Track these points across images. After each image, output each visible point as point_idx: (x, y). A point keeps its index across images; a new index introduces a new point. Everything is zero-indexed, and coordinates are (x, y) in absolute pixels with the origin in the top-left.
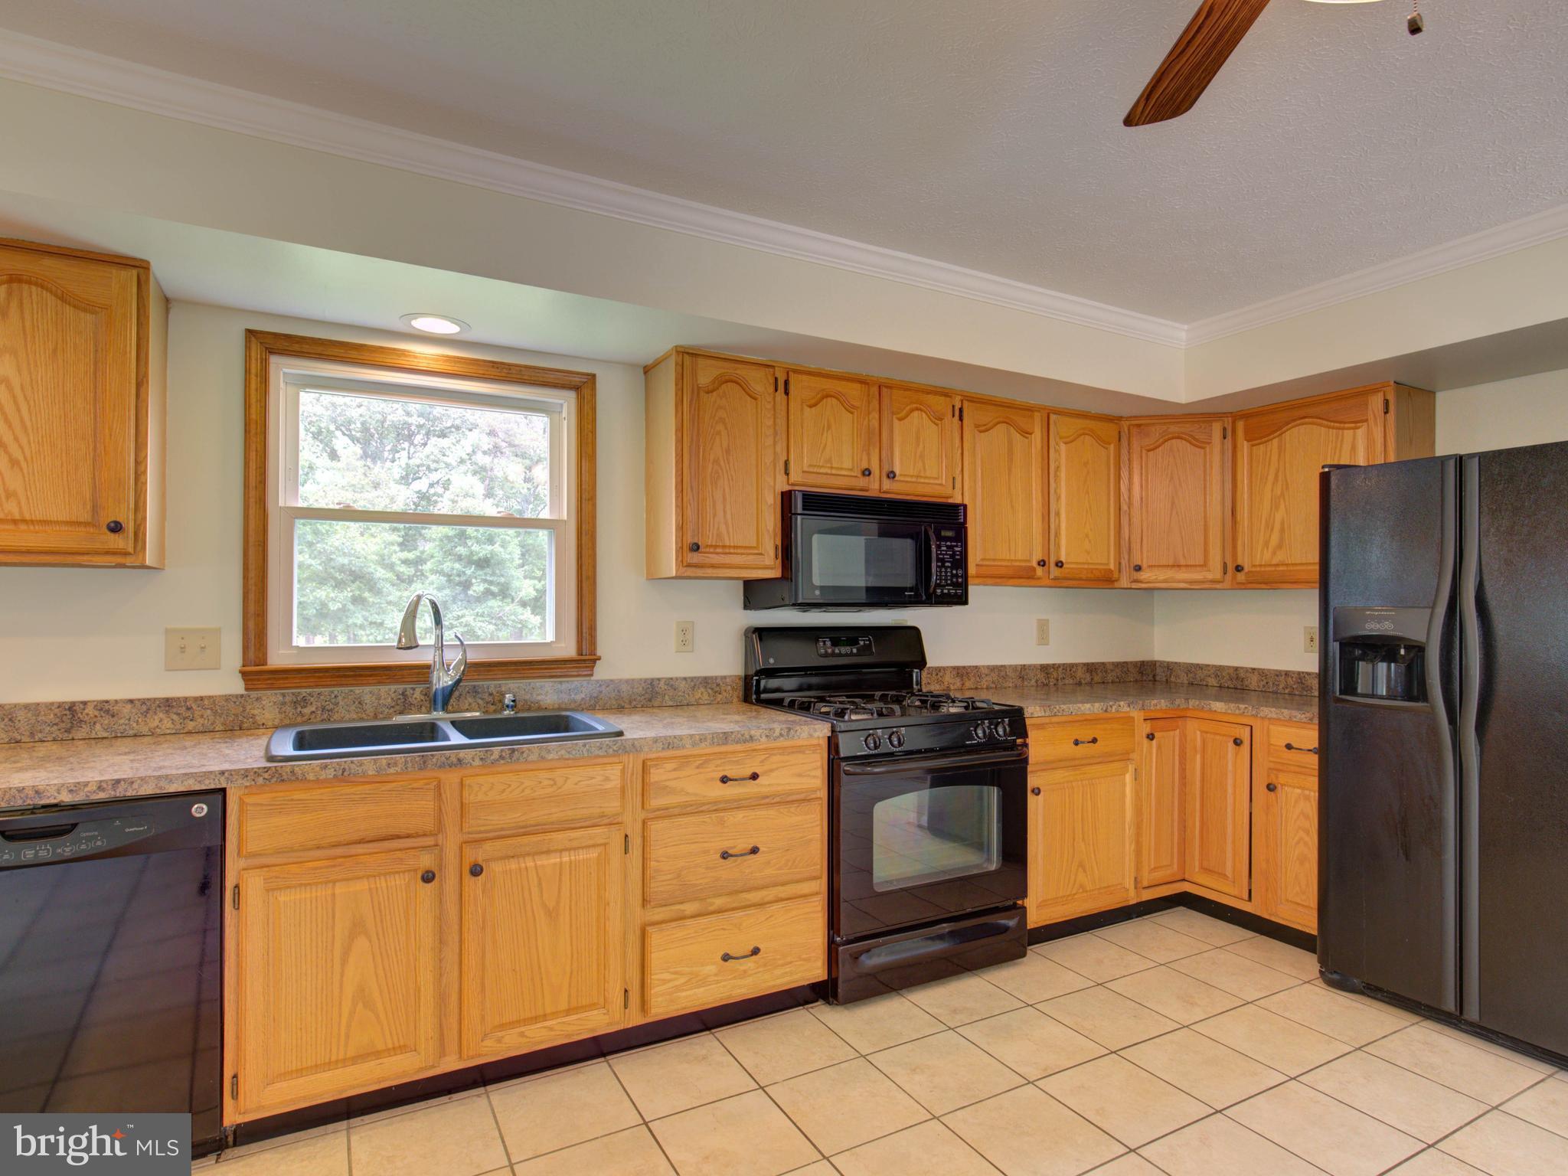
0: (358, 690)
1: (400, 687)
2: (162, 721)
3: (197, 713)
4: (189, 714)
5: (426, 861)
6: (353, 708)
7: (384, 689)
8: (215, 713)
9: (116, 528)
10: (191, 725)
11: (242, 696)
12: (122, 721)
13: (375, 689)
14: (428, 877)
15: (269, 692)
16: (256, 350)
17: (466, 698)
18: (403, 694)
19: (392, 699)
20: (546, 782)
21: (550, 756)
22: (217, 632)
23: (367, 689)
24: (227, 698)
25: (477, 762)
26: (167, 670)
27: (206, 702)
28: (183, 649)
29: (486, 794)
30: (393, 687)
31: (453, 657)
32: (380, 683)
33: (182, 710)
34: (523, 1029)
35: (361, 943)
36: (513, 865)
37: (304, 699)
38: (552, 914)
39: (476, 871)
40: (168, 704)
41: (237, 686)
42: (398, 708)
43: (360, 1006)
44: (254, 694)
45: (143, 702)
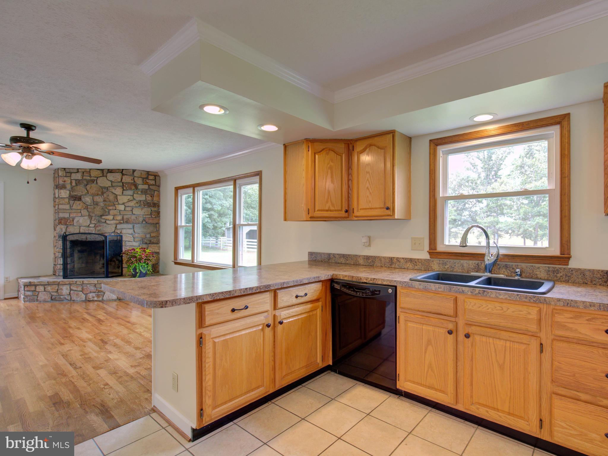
0: (462, 261)
1: (477, 262)
2: (409, 265)
3: (418, 264)
4: (416, 264)
5: (451, 326)
6: (460, 268)
7: (471, 262)
8: (422, 264)
9: (388, 208)
10: (416, 267)
11: (429, 260)
12: (401, 264)
13: (468, 261)
14: (450, 332)
15: (436, 259)
16: (432, 145)
17: (502, 269)
18: (478, 264)
19: (474, 266)
20: (498, 308)
21: (501, 297)
22: (423, 238)
23: (465, 261)
24: (425, 260)
25: (469, 293)
26: (412, 250)
27: (420, 261)
28: (415, 244)
29: (472, 306)
30: (474, 262)
31: (494, 252)
32: (470, 260)
33: (414, 262)
34: (488, 410)
35: (430, 348)
36: (484, 339)
37: (445, 263)
38: (502, 367)
39: (467, 336)
40: (411, 260)
41: (427, 257)
42: (475, 270)
43: (430, 369)
44: (432, 259)
45: (406, 259)
